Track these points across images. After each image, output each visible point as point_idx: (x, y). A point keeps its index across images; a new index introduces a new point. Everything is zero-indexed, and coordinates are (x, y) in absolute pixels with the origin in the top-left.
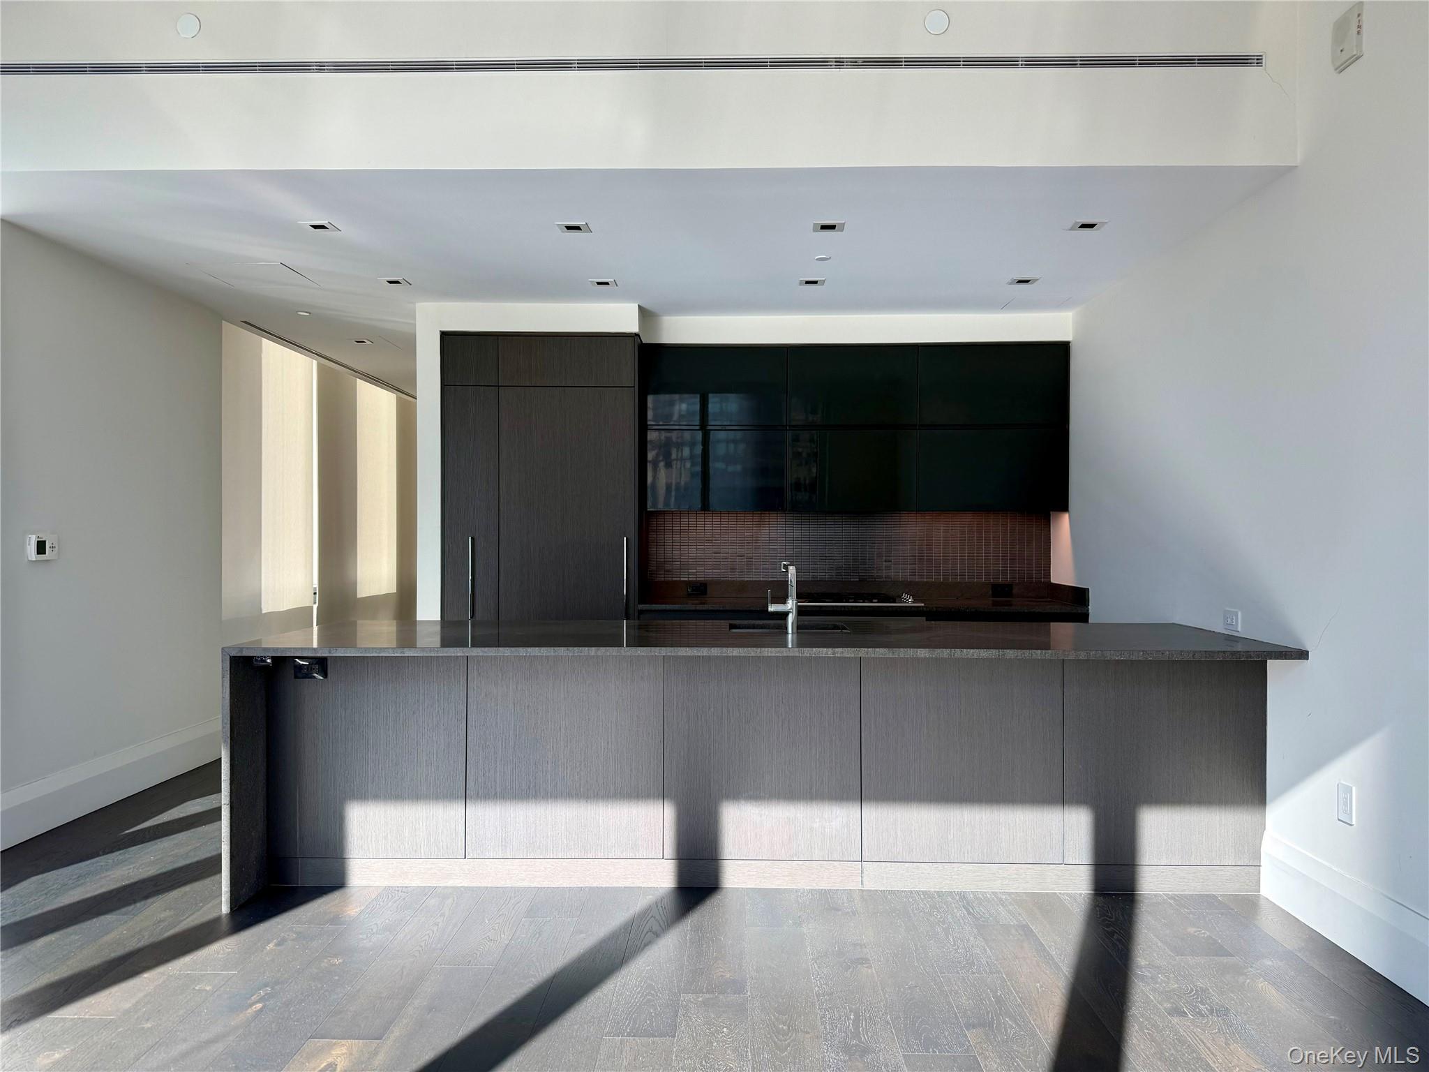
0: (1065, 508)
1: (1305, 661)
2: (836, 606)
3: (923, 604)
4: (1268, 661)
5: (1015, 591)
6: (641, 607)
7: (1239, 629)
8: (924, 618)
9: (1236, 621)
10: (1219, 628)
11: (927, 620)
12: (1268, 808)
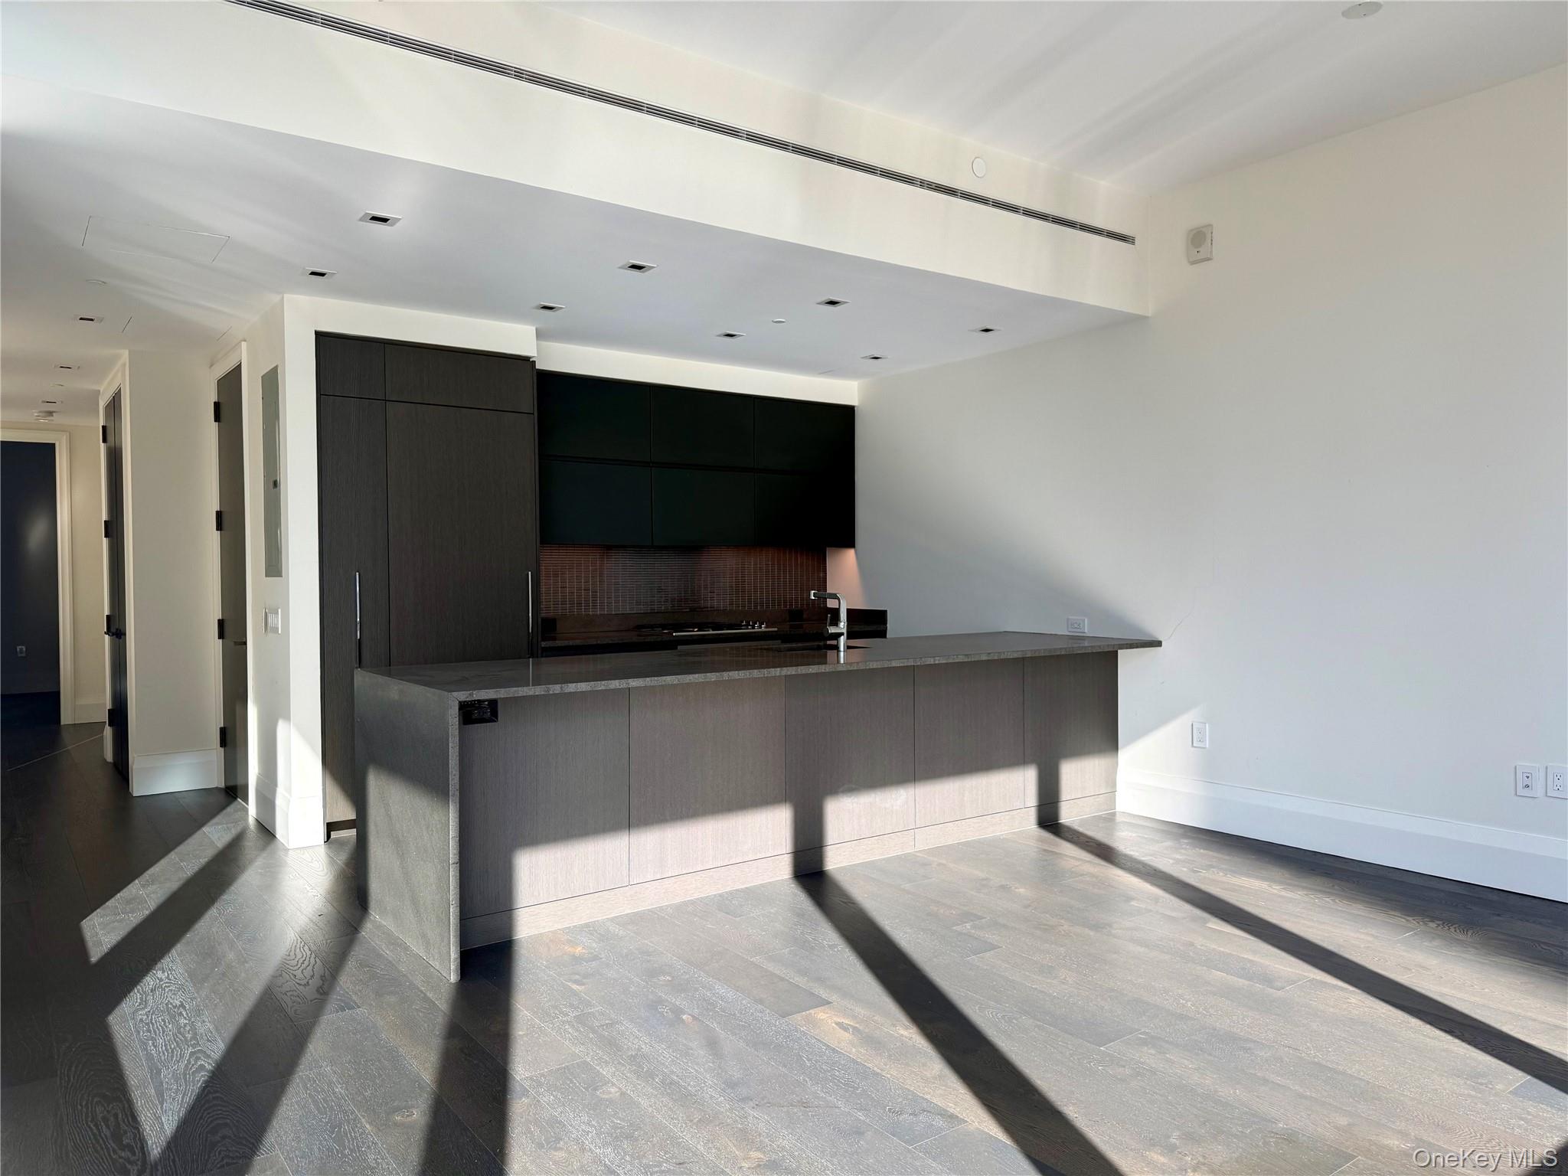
0: (850, 543)
1: (1159, 648)
2: (717, 634)
3: (776, 629)
4: (1119, 651)
5: (805, 616)
6: (543, 644)
7: (1086, 631)
8: (779, 641)
9: (1084, 626)
10: (1063, 631)
11: (782, 642)
12: (1120, 752)
